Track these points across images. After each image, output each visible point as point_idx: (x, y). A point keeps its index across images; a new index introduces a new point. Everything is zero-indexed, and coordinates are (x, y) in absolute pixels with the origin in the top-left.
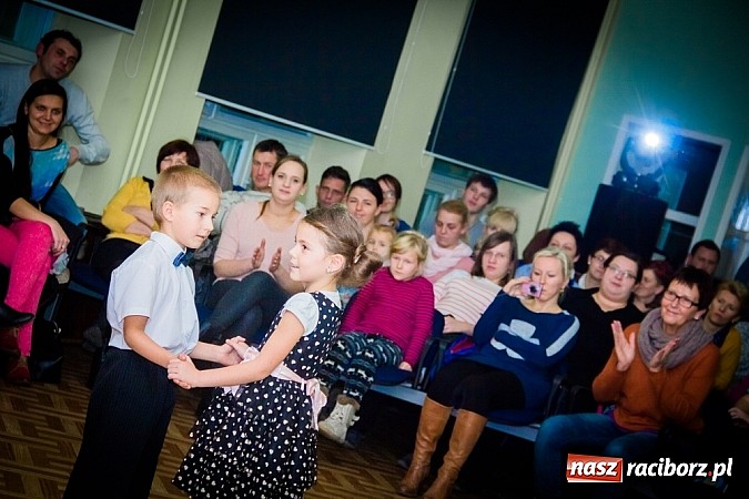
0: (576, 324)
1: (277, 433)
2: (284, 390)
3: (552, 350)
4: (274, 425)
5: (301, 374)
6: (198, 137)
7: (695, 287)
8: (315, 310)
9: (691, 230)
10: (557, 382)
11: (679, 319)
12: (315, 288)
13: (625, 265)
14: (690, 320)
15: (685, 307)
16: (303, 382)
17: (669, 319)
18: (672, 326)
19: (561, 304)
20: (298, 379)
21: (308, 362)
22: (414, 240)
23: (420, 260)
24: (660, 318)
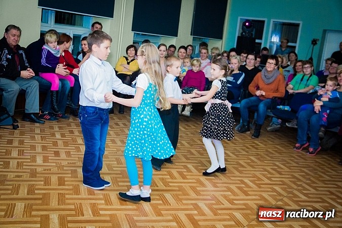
0: (244, 74)
1: (221, 116)
2: (219, 106)
3: (239, 82)
4: (219, 115)
5: (222, 100)
6: (134, 43)
7: (274, 60)
8: (220, 83)
9: (260, 44)
10: (242, 90)
11: (272, 69)
12: (219, 79)
13: (251, 57)
14: (274, 69)
15: (273, 66)
16: (224, 102)
17: (269, 69)
18: (270, 71)
19: (239, 70)
20: (222, 102)
21: (223, 97)
22: (198, 61)
23: (200, 66)
24: (266, 70)
